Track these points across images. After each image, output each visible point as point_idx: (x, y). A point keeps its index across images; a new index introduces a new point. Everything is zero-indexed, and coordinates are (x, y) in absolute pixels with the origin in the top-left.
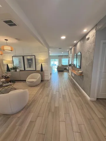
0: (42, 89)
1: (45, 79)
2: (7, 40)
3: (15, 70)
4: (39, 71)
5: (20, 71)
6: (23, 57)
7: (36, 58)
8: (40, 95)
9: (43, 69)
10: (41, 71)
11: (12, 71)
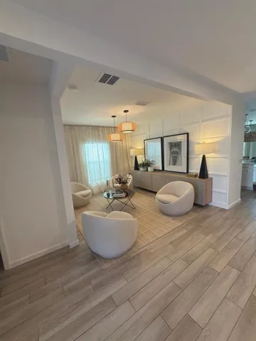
0: (185, 231)
1: (211, 204)
2: (126, 111)
3: (145, 169)
4: (196, 176)
5: (155, 170)
6: (162, 139)
7: (190, 138)
8: (170, 246)
9: (209, 173)
10: (200, 177)
11: (141, 169)
